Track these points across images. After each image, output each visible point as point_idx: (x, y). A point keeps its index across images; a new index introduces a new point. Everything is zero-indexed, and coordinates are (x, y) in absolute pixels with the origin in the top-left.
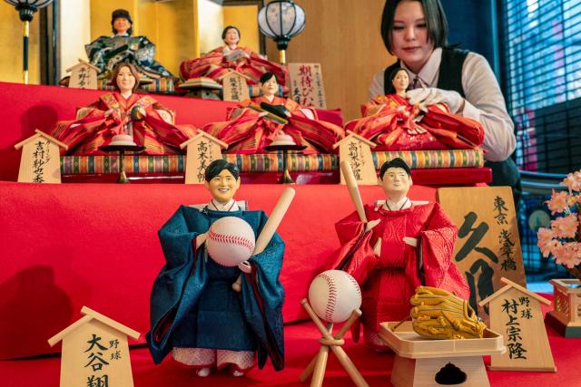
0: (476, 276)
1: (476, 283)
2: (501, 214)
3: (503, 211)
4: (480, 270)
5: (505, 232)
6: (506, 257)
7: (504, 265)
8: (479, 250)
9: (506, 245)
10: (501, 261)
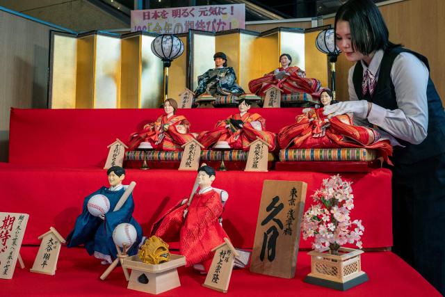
0: (269, 236)
1: (268, 240)
2: (293, 199)
3: (294, 197)
4: (272, 233)
5: (292, 211)
6: (287, 227)
7: (286, 231)
8: (275, 220)
9: (290, 219)
10: (284, 229)
